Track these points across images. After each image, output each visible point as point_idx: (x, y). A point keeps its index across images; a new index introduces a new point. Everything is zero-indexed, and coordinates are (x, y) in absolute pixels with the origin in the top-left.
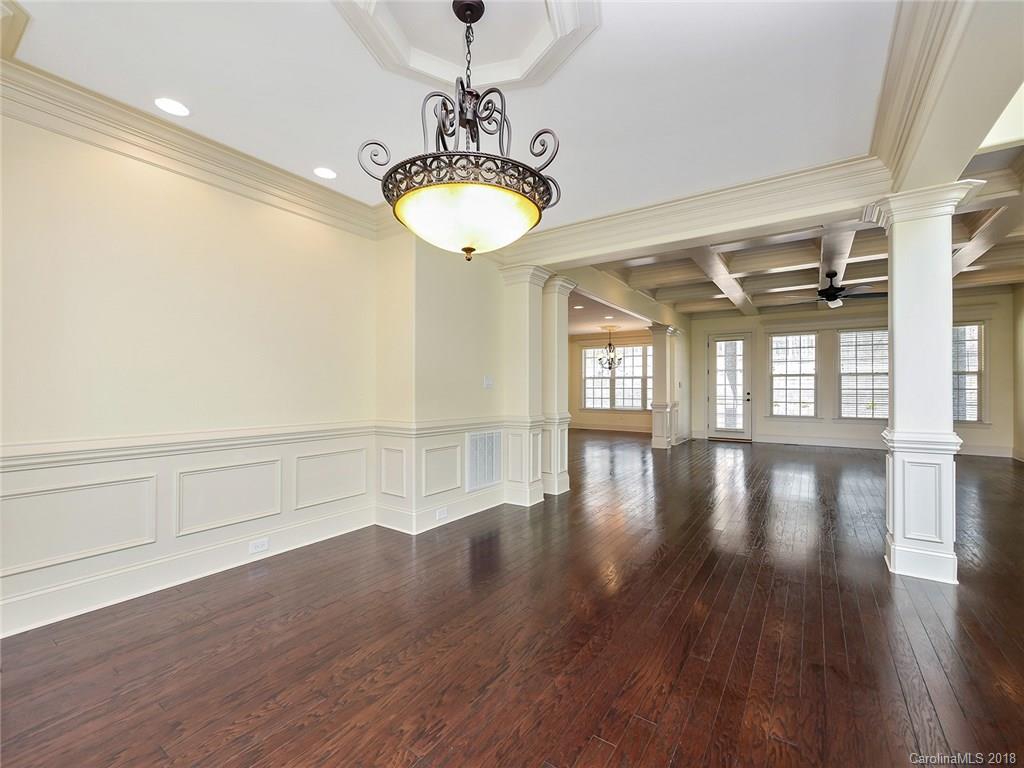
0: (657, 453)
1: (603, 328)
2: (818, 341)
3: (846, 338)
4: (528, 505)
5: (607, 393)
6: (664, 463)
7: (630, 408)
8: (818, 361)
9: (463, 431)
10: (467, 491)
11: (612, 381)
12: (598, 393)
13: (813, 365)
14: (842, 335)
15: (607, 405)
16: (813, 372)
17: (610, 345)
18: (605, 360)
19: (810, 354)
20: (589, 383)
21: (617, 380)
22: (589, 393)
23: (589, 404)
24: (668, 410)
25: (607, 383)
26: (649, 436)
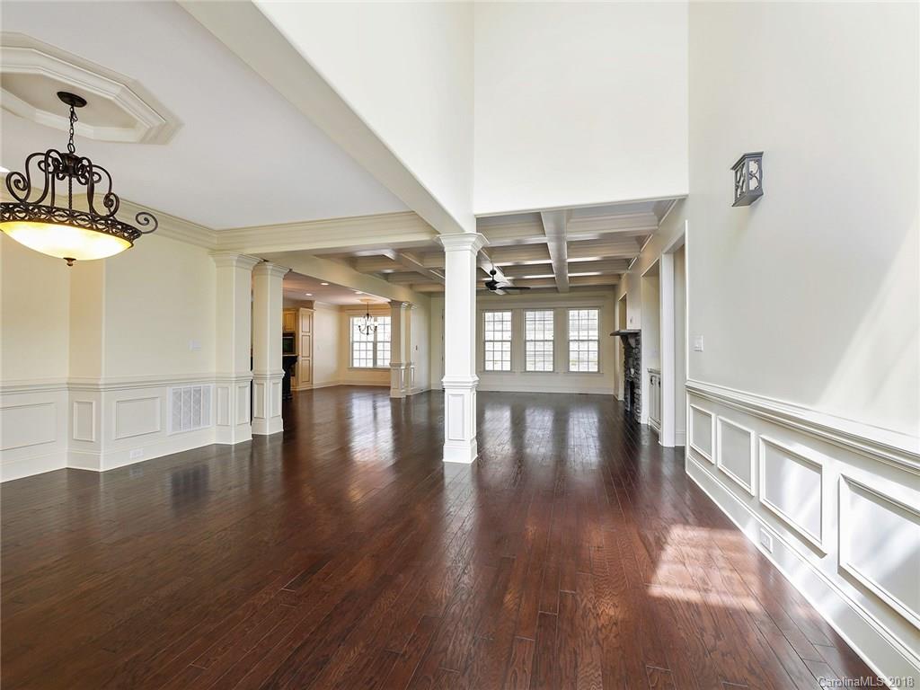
0: (396, 403)
1: (362, 300)
2: (513, 316)
3: (529, 315)
4: (233, 443)
5: (370, 355)
6: (401, 411)
7: (382, 367)
8: (513, 330)
9: (166, 385)
10: (169, 434)
11: (375, 344)
12: (363, 355)
13: (510, 334)
14: (528, 313)
15: (370, 365)
16: (510, 339)
17: (368, 315)
18: (362, 328)
19: (508, 326)
20: (356, 346)
21: (378, 344)
22: (356, 355)
23: (356, 364)
24: (403, 367)
25: (370, 346)
26: (389, 388)
